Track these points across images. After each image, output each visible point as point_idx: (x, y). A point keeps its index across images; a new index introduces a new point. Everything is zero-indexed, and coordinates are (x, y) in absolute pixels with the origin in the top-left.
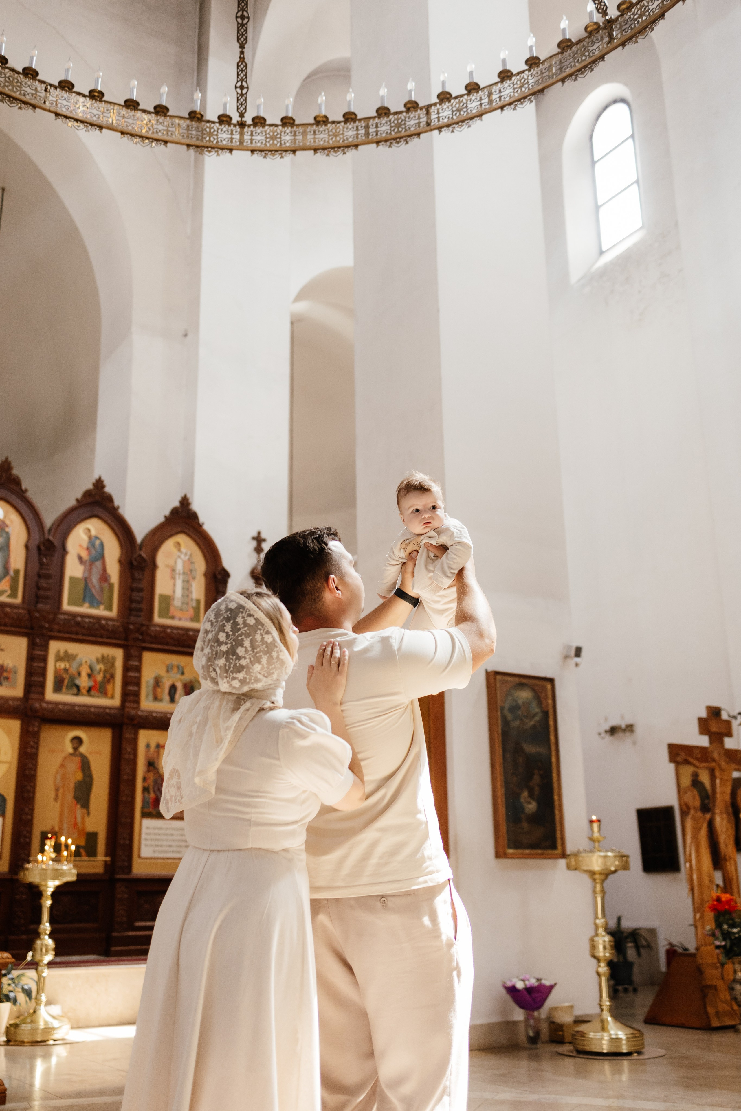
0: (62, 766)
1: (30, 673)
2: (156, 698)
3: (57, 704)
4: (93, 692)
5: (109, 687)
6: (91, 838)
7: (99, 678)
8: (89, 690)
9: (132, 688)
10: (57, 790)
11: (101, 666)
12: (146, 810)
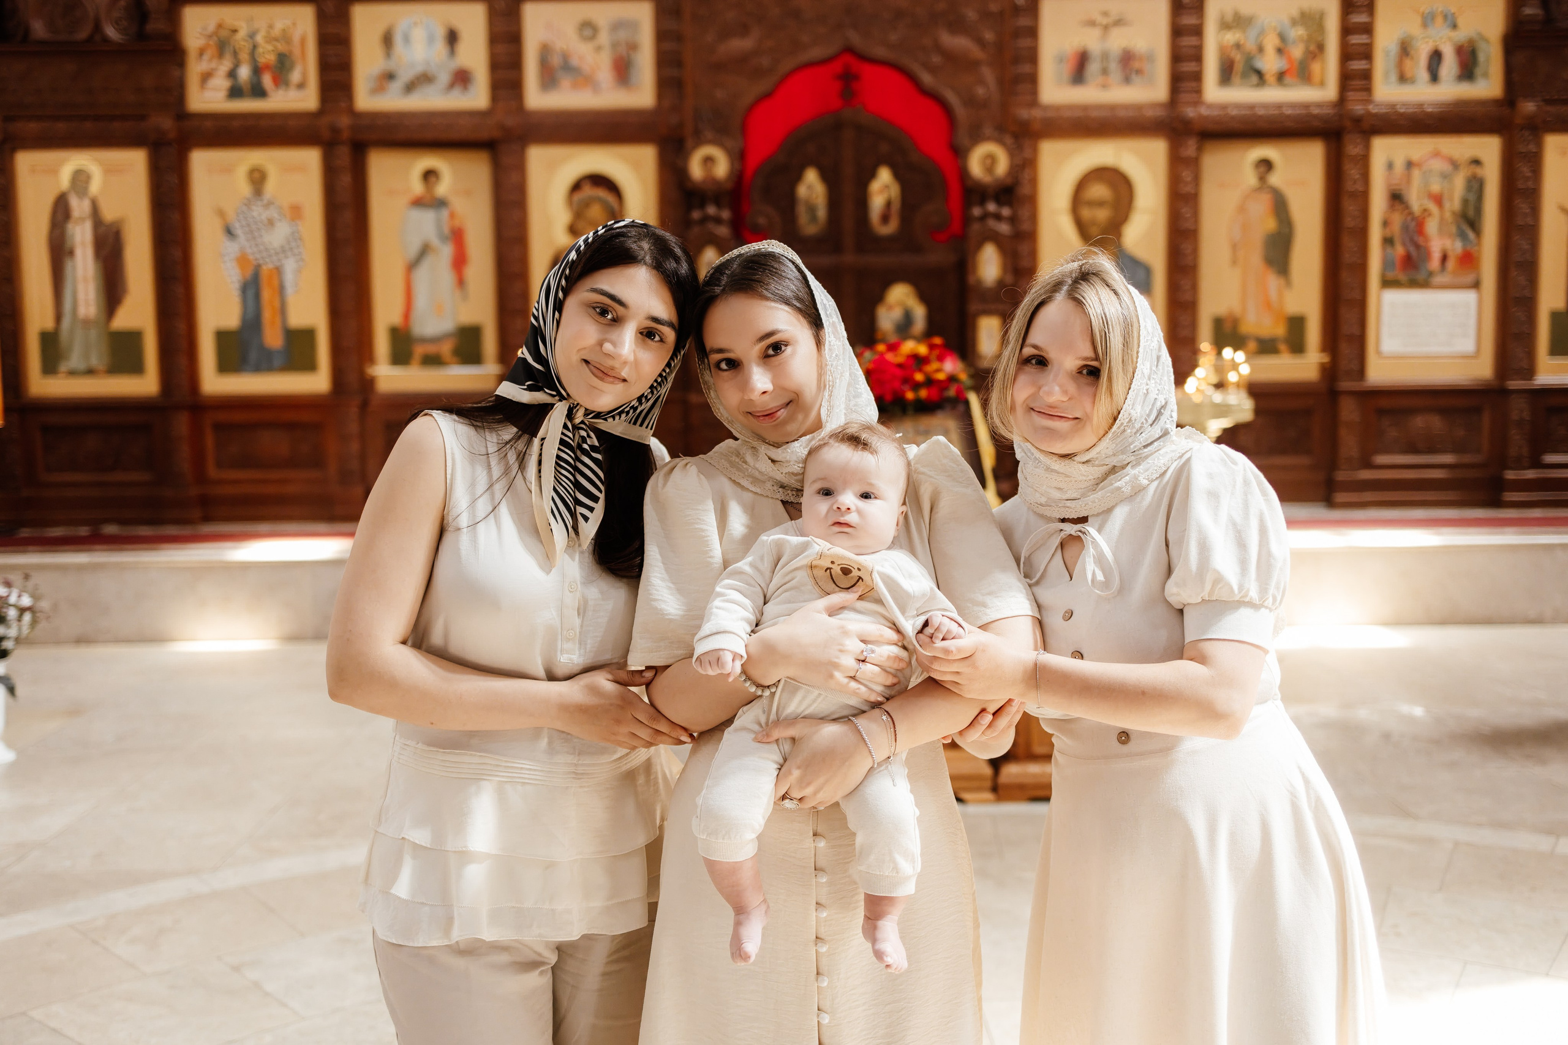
0: (1242, 209)
1: (1177, 57)
2: (1403, 78)
3: (1224, 107)
4: (1288, 79)
5: (1316, 67)
6: (1296, 324)
7: (1297, 52)
8: (1281, 77)
9: (1357, 65)
10: (1234, 247)
11: (1299, 32)
12: (1391, 275)
